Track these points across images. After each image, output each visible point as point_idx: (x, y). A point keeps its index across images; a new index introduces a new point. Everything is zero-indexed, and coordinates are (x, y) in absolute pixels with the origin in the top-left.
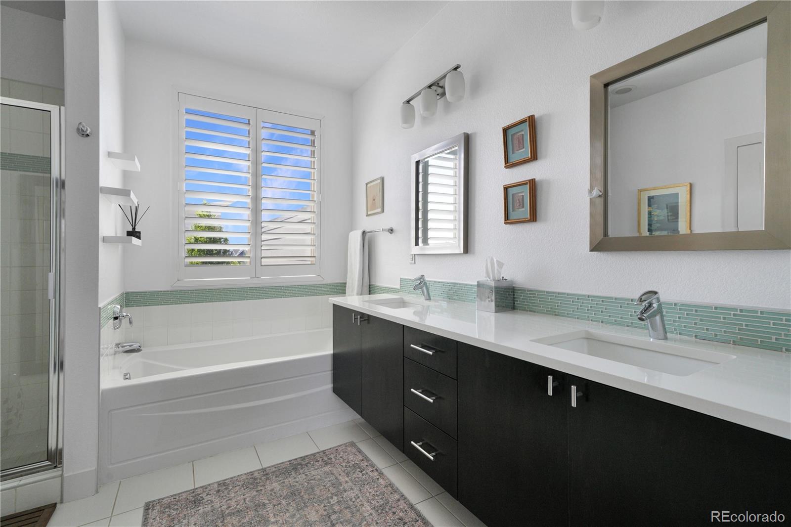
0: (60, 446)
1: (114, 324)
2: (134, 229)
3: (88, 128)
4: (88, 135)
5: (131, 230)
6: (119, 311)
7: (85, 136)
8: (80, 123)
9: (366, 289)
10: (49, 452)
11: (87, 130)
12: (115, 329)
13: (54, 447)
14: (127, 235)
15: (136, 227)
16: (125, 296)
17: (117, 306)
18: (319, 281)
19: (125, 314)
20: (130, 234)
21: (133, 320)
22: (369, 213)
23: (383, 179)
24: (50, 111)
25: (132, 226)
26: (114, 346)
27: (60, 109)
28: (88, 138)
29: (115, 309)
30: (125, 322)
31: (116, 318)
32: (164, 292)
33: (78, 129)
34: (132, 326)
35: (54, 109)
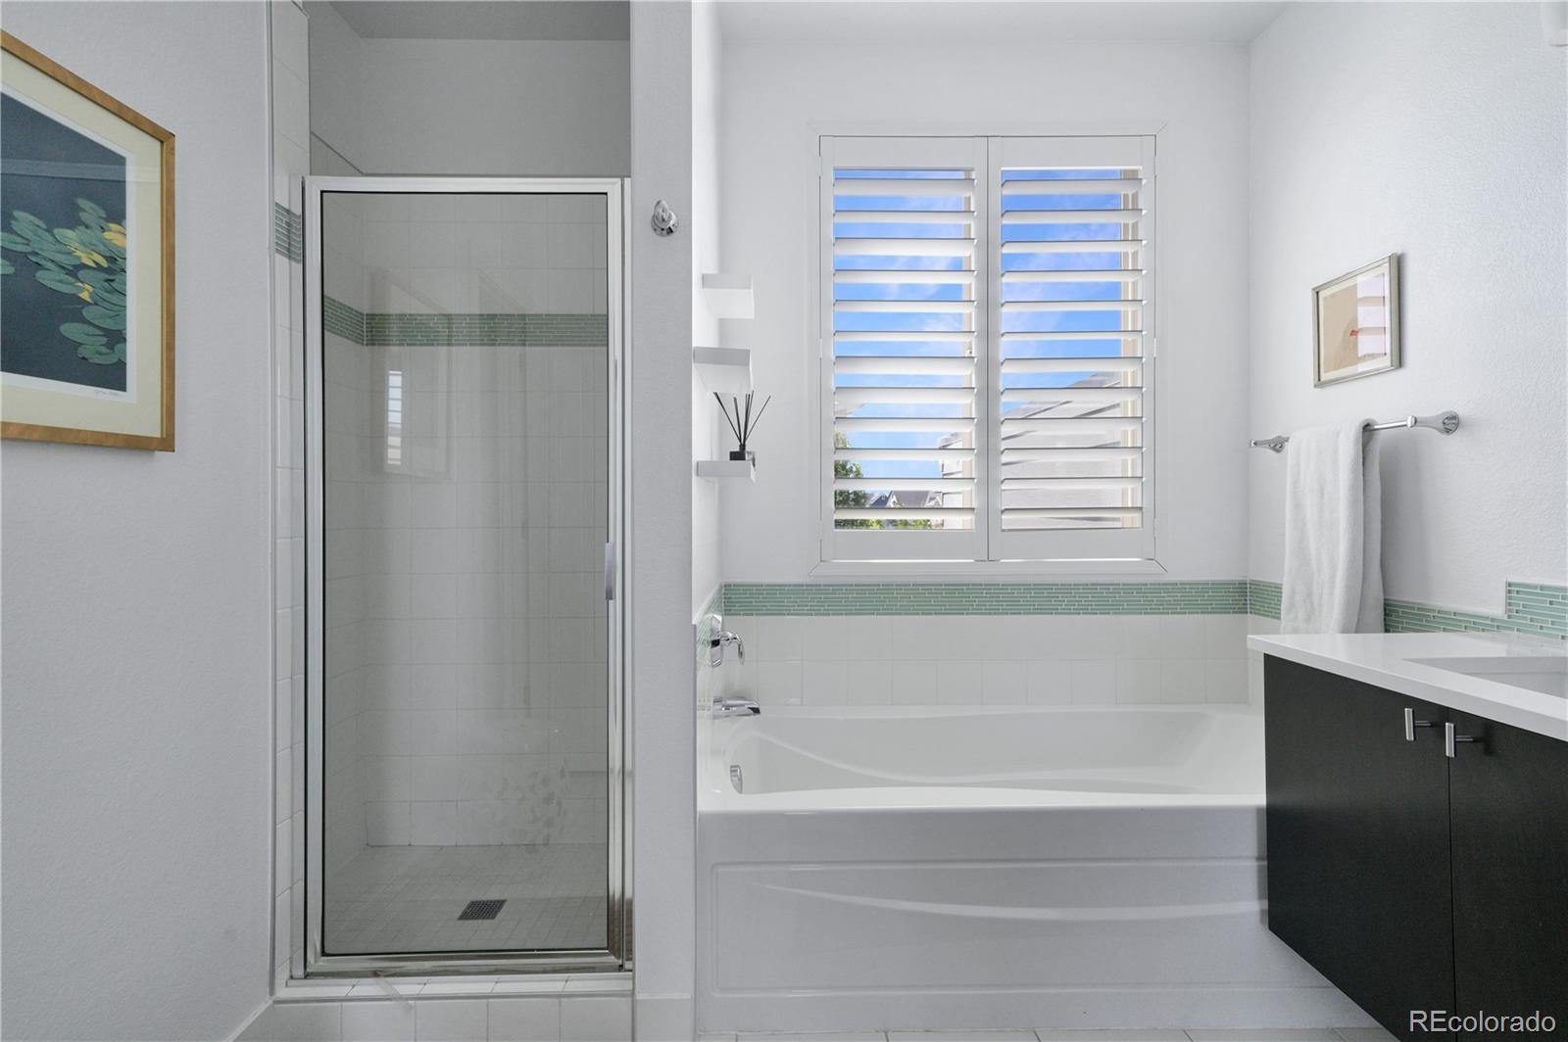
0: (628, 894)
1: (712, 656)
2: (743, 447)
3: (674, 217)
4: (670, 231)
5: (737, 449)
6: (720, 627)
7: (665, 232)
8: (658, 203)
9: (1376, 614)
10: (611, 898)
11: (670, 217)
12: (713, 666)
13: (618, 895)
14: (731, 459)
15: (747, 443)
16: (723, 591)
17: (716, 616)
18: (1151, 574)
19: (730, 635)
20: (737, 456)
21: (746, 649)
22: (1325, 377)
23: (1398, 264)
24: (606, 194)
25: (740, 440)
26: (712, 703)
27: (622, 186)
28: (672, 236)
29: (714, 623)
30: (729, 650)
31: (715, 643)
32: (795, 585)
33: (655, 217)
34: (742, 663)
35: (611, 186)
